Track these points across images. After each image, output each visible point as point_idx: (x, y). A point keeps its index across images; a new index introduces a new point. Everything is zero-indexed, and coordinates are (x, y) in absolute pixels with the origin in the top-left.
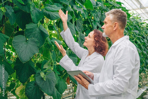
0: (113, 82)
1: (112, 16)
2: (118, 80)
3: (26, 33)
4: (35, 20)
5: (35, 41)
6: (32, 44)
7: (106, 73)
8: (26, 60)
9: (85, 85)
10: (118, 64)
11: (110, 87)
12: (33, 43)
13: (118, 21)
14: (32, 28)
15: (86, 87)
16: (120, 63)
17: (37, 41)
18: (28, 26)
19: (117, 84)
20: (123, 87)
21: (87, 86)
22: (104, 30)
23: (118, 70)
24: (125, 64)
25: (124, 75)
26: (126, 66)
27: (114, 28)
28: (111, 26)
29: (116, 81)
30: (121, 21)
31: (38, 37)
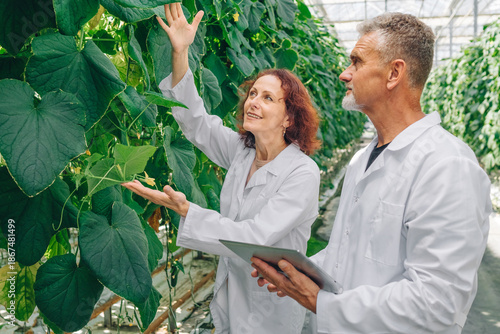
0: (418, 295)
1: (383, 37)
2: (431, 285)
3: (34, 72)
4: (66, 22)
5: (69, 105)
6: (59, 118)
7: (369, 252)
8: (41, 186)
9: (306, 297)
10: (434, 225)
11: (403, 309)
12: (65, 113)
13: (405, 56)
14: (57, 52)
15: (311, 304)
16: (442, 223)
17: (78, 102)
18: (42, 46)
19: (432, 302)
20: (452, 311)
21: (311, 300)
22: (351, 85)
23: (431, 246)
24: (461, 224)
25: (454, 267)
26: (463, 232)
27: (388, 81)
28: (378, 74)
29: (427, 289)
30: (418, 57)
31: (81, 88)
